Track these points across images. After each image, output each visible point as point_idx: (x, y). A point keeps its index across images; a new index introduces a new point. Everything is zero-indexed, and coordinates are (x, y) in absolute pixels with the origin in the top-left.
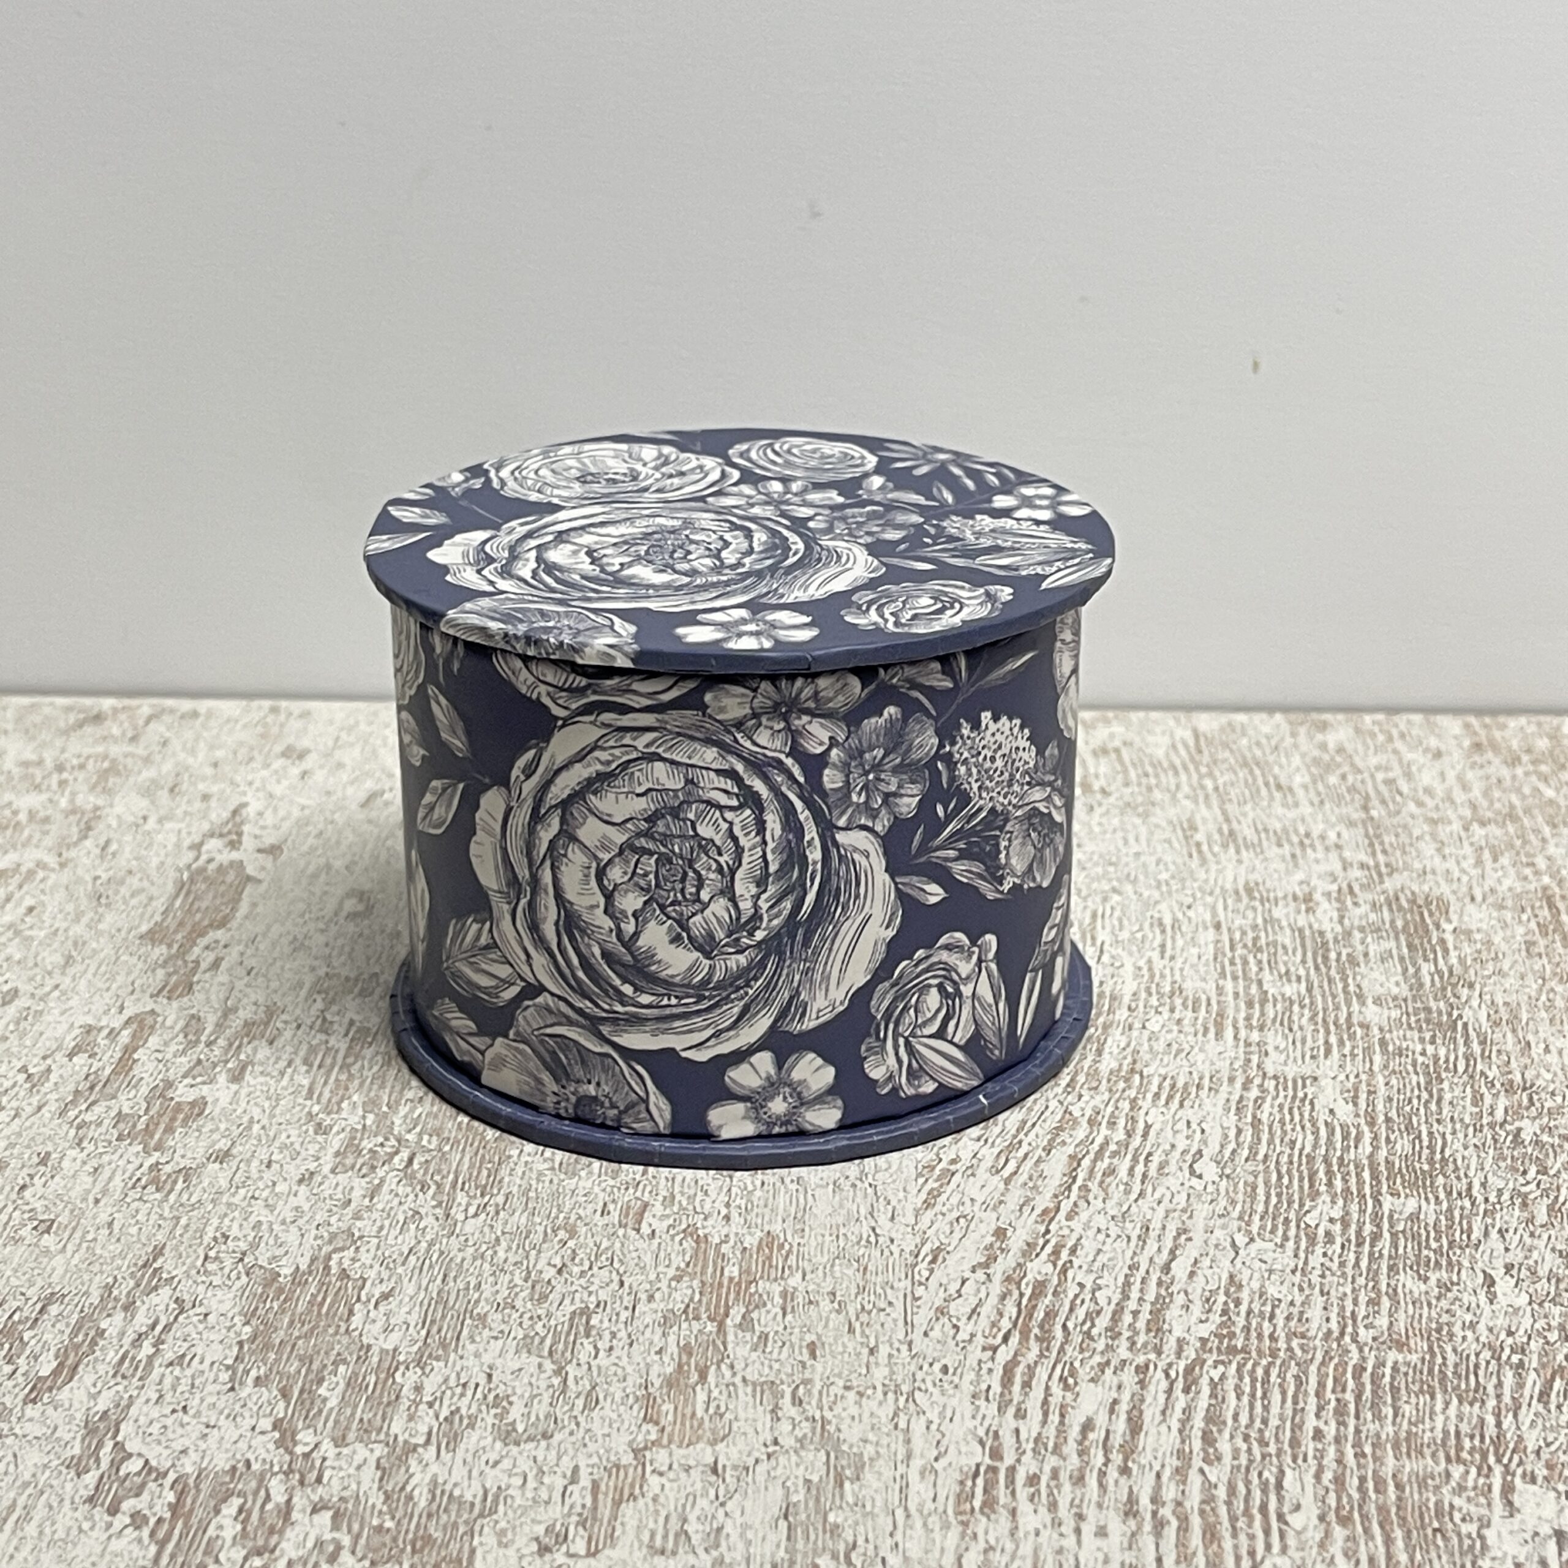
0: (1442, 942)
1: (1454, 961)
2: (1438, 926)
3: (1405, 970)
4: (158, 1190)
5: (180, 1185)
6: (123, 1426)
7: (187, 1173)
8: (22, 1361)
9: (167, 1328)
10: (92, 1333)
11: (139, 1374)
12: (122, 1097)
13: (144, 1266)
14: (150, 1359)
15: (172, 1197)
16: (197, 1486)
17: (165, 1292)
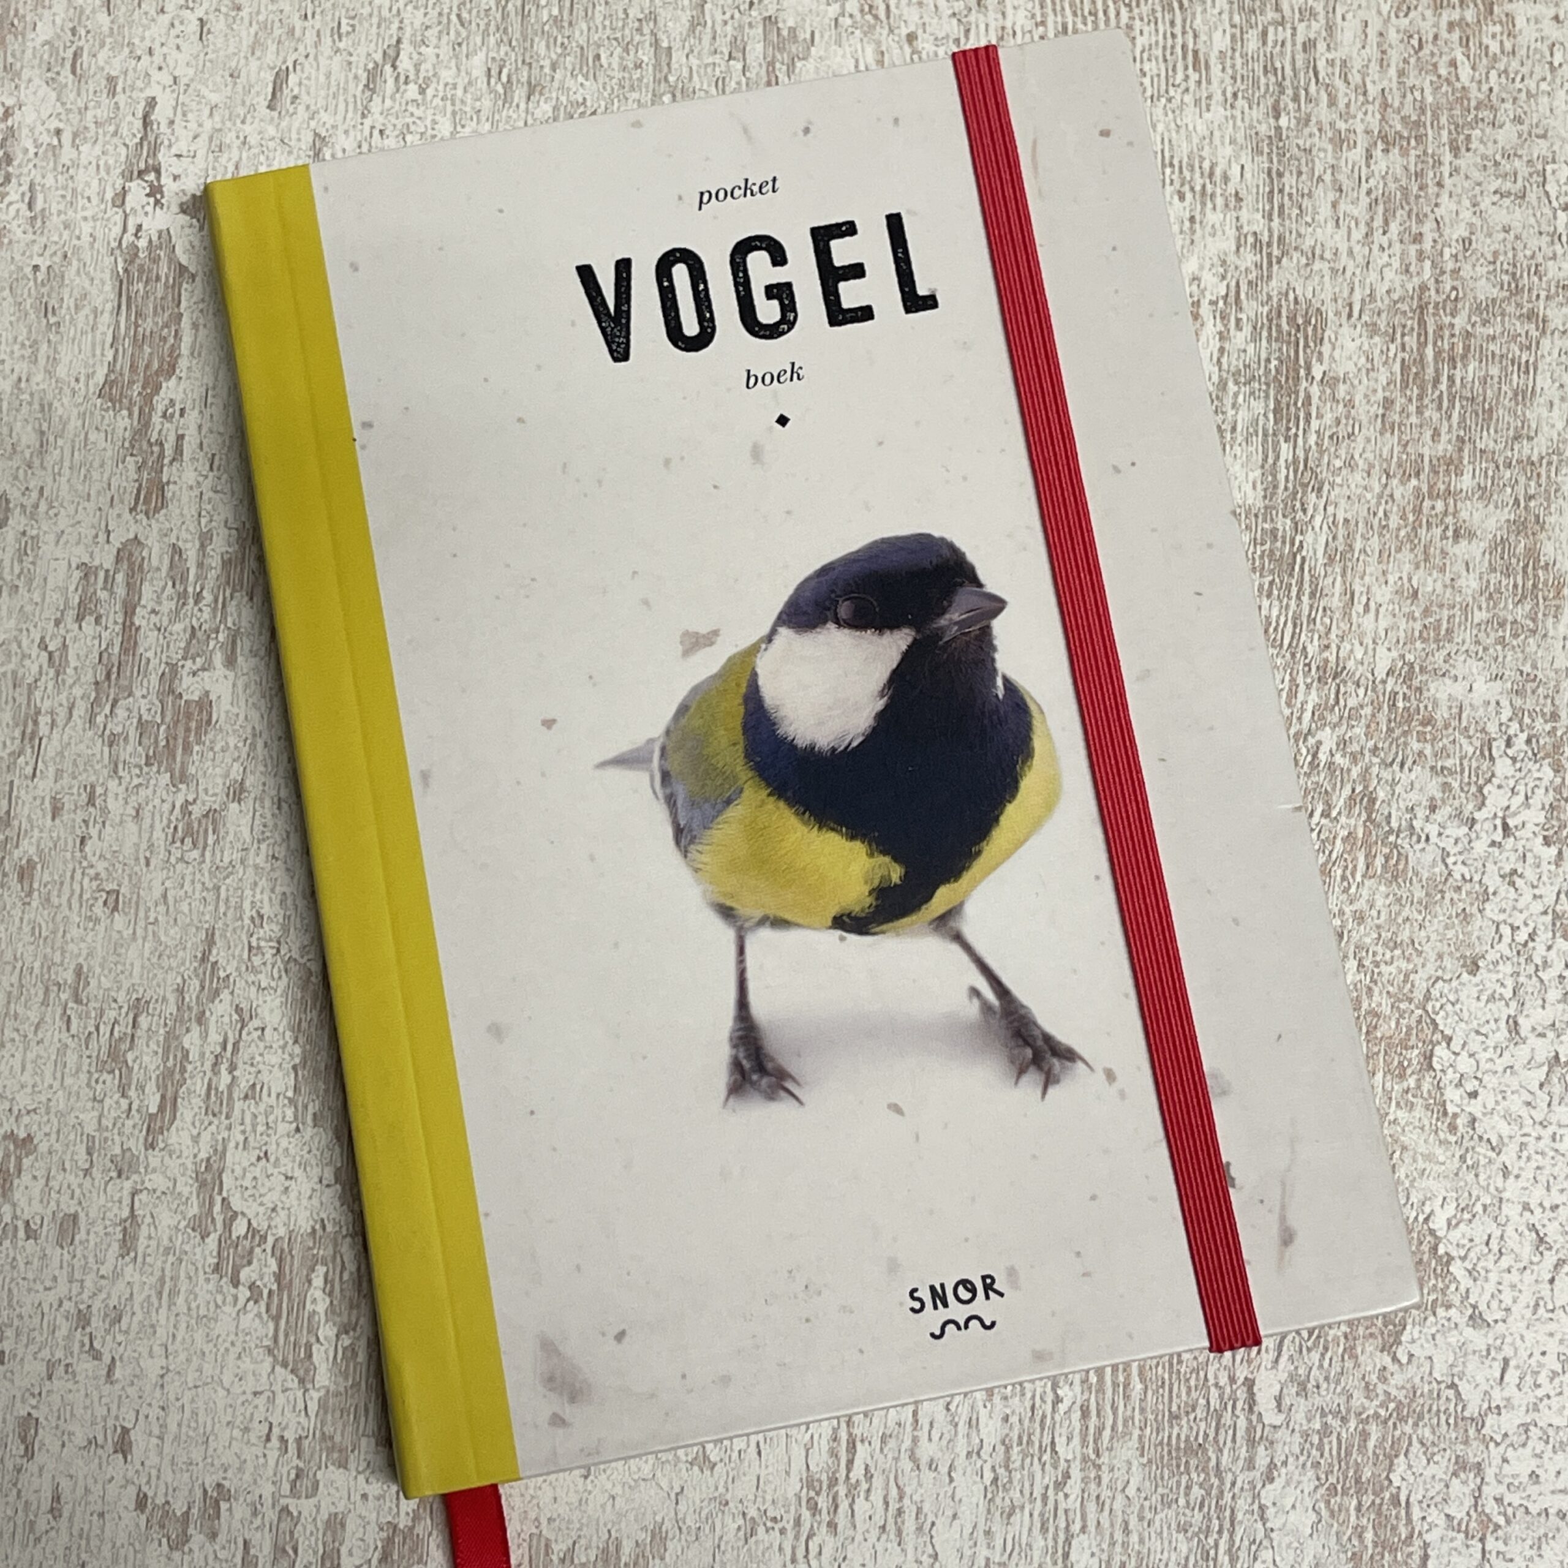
0: (1308, 397)
1: (1312, 439)
2: (1308, 368)
3: (1265, 459)
4: (194, 844)
5: (211, 839)
6: (224, 1176)
7: (213, 816)
8: (132, 1093)
9: (236, 1045)
10: (179, 1055)
11: (225, 1110)
12: (138, 693)
13: (204, 959)
14: (230, 1087)
15: (208, 854)
16: (290, 1251)
17: (225, 995)
